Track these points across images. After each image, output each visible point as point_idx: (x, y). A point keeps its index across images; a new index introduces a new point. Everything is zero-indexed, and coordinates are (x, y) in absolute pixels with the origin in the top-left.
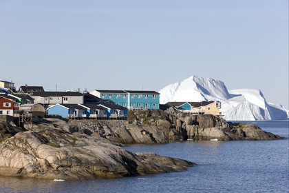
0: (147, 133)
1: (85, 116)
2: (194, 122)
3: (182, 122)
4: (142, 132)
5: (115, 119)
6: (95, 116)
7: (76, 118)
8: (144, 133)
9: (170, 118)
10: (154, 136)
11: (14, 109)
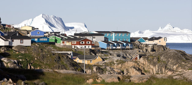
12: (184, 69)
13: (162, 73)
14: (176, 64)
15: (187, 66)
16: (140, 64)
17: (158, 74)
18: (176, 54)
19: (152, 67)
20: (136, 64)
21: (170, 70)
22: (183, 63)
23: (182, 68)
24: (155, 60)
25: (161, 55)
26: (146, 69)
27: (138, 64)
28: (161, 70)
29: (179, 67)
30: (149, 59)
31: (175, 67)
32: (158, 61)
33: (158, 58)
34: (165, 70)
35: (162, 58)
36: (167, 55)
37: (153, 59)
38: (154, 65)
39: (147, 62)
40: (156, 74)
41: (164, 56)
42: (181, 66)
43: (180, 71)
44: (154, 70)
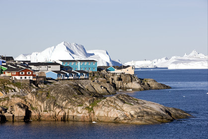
0: (104, 88)
1: (66, 78)
2: (120, 79)
3: (113, 79)
4: (101, 87)
5: (83, 79)
6: (72, 78)
7: (62, 80)
8: (103, 88)
9: (106, 77)
10: (108, 89)
11: (33, 75)
12: (74, 105)
13: (50, 111)
14: (65, 100)
15: (77, 102)
16: (27, 100)
17: (45, 111)
18: (68, 88)
19: (40, 103)
20: (23, 100)
21: (59, 107)
22: (73, 99)
23: (71, 105)
24: (44, 96)
25: (52, 90)
26: (34, 106)
27: (25, 100)
28: (49, 107)
29: (68, 103)
30: (38, 94)
31: (64, 103)
32: (47, 96)
33: (48, 93)
34: (53, 107)
35: (52, 93)
36: (57, 89)
37: (42, 94)
38: (43, 101)
39: (35, 98)
40: (44, 111)
41: (54, 91)
42: (70, 102)
43: (69, 107)
44: (42, 107)
